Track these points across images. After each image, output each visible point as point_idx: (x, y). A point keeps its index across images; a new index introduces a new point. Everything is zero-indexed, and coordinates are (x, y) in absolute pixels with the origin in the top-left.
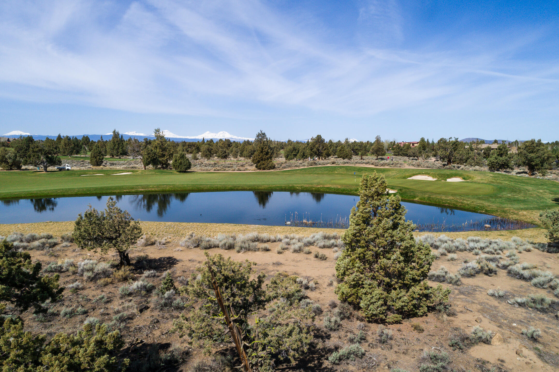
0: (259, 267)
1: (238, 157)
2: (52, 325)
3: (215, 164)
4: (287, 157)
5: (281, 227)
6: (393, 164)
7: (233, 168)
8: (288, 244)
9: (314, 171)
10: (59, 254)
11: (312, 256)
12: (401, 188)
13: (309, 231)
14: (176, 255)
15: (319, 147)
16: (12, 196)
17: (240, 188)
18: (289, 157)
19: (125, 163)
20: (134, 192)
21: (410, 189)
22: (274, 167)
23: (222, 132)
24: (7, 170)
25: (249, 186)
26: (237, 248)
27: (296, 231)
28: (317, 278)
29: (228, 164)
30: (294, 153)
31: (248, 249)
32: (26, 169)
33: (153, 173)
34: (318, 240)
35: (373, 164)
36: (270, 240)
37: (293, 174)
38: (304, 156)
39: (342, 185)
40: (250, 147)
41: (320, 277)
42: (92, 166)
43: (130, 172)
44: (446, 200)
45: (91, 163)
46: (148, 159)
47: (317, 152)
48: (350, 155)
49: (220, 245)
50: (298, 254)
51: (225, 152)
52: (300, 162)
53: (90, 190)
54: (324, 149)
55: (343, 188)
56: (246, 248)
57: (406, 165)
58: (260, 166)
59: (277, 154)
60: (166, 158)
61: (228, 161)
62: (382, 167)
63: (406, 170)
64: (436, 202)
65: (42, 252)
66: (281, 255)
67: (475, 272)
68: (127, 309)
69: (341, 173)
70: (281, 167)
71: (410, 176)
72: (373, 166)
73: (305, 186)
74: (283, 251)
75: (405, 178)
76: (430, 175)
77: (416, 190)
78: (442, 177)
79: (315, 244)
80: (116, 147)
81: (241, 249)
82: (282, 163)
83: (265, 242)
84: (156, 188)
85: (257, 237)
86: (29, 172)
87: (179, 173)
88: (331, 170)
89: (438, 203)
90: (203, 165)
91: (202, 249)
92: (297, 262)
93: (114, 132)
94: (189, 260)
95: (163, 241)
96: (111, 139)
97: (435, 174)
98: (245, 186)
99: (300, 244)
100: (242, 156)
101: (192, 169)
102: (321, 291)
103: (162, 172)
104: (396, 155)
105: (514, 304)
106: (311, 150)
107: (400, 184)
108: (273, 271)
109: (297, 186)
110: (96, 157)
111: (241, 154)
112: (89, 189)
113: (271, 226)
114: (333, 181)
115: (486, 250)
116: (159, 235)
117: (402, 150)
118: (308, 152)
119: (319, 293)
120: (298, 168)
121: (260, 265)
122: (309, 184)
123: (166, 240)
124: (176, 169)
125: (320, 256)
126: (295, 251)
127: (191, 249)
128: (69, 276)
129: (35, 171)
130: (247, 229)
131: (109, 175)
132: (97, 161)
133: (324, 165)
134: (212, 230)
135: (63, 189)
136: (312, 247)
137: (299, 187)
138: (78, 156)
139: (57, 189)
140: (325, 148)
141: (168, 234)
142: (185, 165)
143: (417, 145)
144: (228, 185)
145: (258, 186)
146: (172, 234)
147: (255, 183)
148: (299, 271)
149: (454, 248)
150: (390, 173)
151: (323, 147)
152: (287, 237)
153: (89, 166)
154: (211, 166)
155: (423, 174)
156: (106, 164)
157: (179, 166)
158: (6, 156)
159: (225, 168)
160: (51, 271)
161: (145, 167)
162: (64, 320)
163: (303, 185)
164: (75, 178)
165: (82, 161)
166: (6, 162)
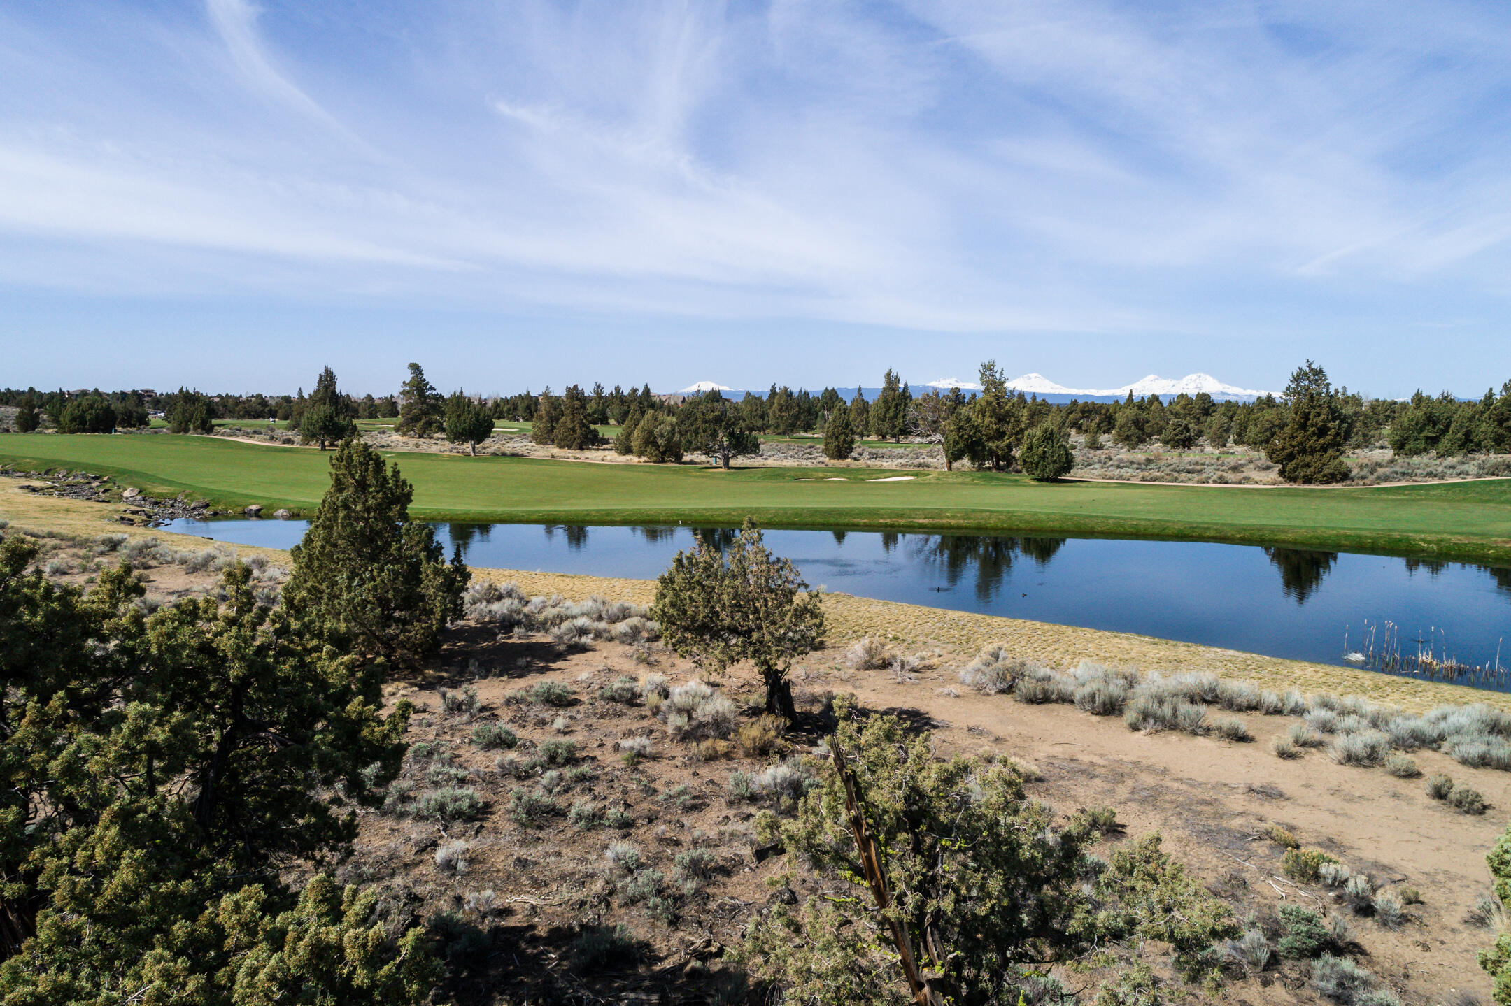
0: (1195, 791)
1: (1230, 443)
2: (539, 839)
3: (1149, 461)
4: (1400, 446)
5: (1318, 667)
7: (1204, 476)
8: (1328, 729)
9: (1504, 492)
10: (661, 659)
11: (1419, 791)
13: (1430, 694)
14: (935, 708)
16: (642, 518)
17: (1212, 533)
18: (1407, 447)
19: (906, 453)
20: (903, 526)
22: (1344, 476)
23: (1193, 376)
24: (655, 462)
25: (1243, 529)
26: (1130, 716)
27: (1377, 687)
28: (1422, 879)
29: (1191, 463)
30: (1426, 433)
31: (1171, 725)
32: (692, 462)
33: (967, 480)
34: (1458, 731)
36: (1258, 703)
37: (1413, 500)
38: (1468, 444)
40: (1269, 415)
41: (1441, 877)
42: (826, 459)
43: (911, 475)
45: (825, 451)
46: (958, 443)
49: (1077, 698)
50: (1361, 770)
51: (1187, 429)
52: (1451, 460)
56: (1160, 720)
58: (1295, 470)
59: (1365, 435)
60: (1006, 442)
61: (1191, 456)
65: (628, 648)
66: (1290, 764)
68: (730, 840)
70: (1372, 478)
73: (1455, 539)
74: (1301, 749)
79: (1446, 746)
80: (891, 414)
81: (1145, 719)
82: (1379, 465)
83: (1240, 709)
85: (1212, 690)
86: (696, 468)
87: (1036, 483)
90: (1111, 463)
91: (1020, 701)
92: (1350, 799)
93: (888, 377)
94: (970, 729)
95: (914, 661)
96: (879, 396)
98: (1227, 529)
99: (1373, 736)
100: (1243, 443)
101: (1075, 474)
102: (1427, 938)
103: (992, 479)
108: (1241, 814)
109: (1423, 540)
110: (837, 438)
111: (1239, 435)
112: (798, 513)
113: (1280, 660)
116: (913, 642)
118: (1485, 428)
119: (1418, 944)
120: (1436, 481)
121: (1200, 784)
122: (1473, 534)
123: (922, 659)
124: (1030, 472)
125: (1453, 795)
126: (1351, 759)
127: (988, 695)
128: (643, 718)
129: (708, 465)
130: (1190, 657)
131: (857, 481)
132: (838, 446)
134: (1072, 649)
135: (743, 509)
136: (1427, 754)
137: (1430, 542)
138: (809, 435)
139: (731, 509)
141: (939, 643)
142: (1055, 462)
144: (1174, 522)
146: (951, 645)
147: (1255, 522)
148: (1350, 833)
152: (1327, 705)
153: (821, 459)
154: (1135, 466)
156: (860, 454)
157: (1037, 464)
158: (656, 432)
159: (1176, 474)
160: (612, 699)
161: (950, 463)
162: (569, 834)
163: (1445, 536)
164: (782, 484)
165: (810, 447)
166: (655, 444)
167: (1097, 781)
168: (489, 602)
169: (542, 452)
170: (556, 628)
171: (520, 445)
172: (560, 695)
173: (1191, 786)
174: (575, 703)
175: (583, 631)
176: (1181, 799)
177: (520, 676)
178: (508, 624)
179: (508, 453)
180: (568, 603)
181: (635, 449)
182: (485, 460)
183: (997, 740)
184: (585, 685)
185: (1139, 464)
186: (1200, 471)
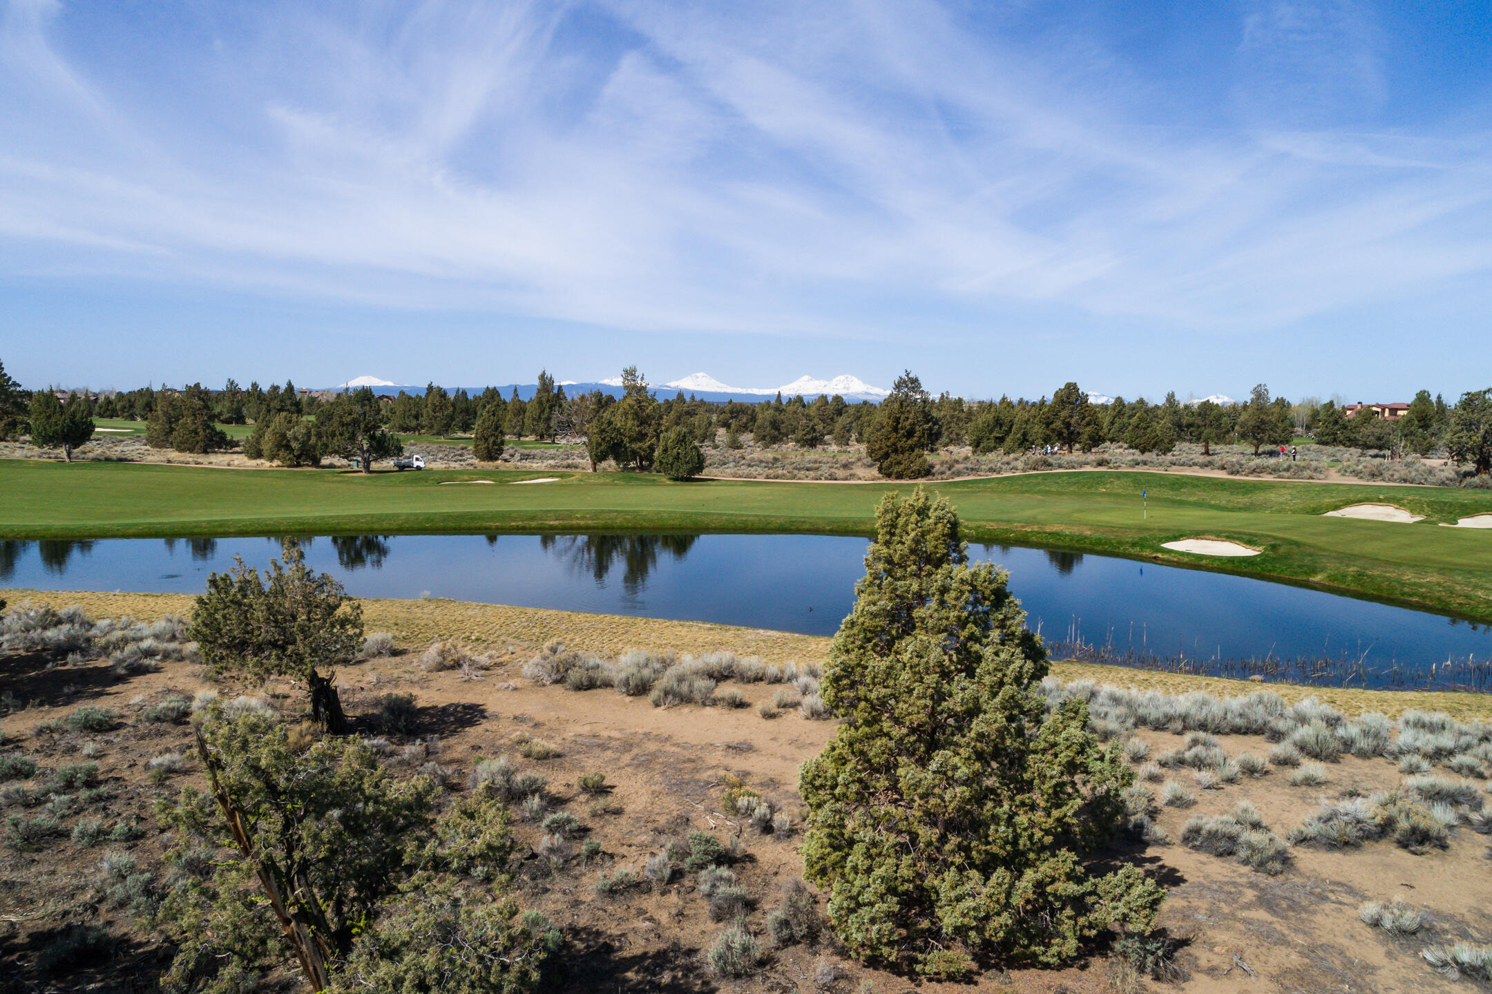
0: (686, 752)
1: (853, 442)
2: (34, 861)
3: (776, 460)
4: (976, 444)
6: (1288, 469)
7: (818, 473)
8: (805, 691)
9: (1038, 484)
12: (1278, 542)
14: (492, 702)
15: (1071, 417)
16: (260, 529)
17: (807, 526)
18: (982, 445)
19: (559, 453)
20: (534, 528)
21: (1305, 544)
22: (927, 472)
23: (842, 378)
24: (289, 466)
26: (655, 694)
29: (809, 462)
30: (995, 434)
31: (686, 699)
32: (331, 466)
35: (1223, 468)
36: (764, 674)
38: (1025, 443)
39: (1096, 526)
42: (476, 461)
43: (557, 477)
44: (1415, 584)
45: (476, 453)
46: (601, 445)
47: (1065, 431)
48: (1166, 441)
49: (616, 682)
50: (819, 722)
52: (1008, 458)
53: (432, 520)
54: (1084, 422)
55: (1098, 535)
56: (678, 696)
57: (1333, 472)
58: (890, 466)
60: (648, 444)
61: (814, 454)
62: (1251, 478)
63: (1327, 489)
64: (1380, 588)
65: (197, 667)
66: (771, 723)
67: (1361, 833)
69: (1115, 491)
70: (949, 473)
71: (1336, 508)
72: (1222, 475)
73: (989, 525)
74: (781, 710)
75: (1316, 511)
76: (1403, 505)
77: (1324, 550)
78: (1442, 511)
80: (545, 415)
81: (666, 696)
82: (957, 461)
83: (748, 681)
84: (591, 518)
86: (334, 472)
87: (672, 483)
88: (1086, 484)
89: (1385, 594)
90: (743, 462)
91: (570, 689)
92: (801, 746)
93: (542, 377)
94: (515, 718)
95: (483, 659)
96: (534, 395)
97: (1420, 502)
100: (860, 441)
101: (708, 473)
103: (634, 479)
104: (1326, 443)
105: (1445, 964)
106: (1048, 425)
107: (1279, 529)
108: (714, 767)
110: (486, 440)
111: (860, 434)
112: (429, 517)
114: (1076, 515)
115: (1458, 759)
117: (1345, 427)
118: (1037, 430)
120: (995, 476)
122: (1002, 521)
123: (491, 657)
124: (667, 472)
127: (544, 685)
129: (349, 469)
131: (502, 483)
132: (488, 448)
133: (1073, 467)
135: (372, 516)
137: (970, 529)
138: (465, 435)
140: (1087, 419)
142: (688, 463)
143: (1405, 412)
145: (855, 523)
146: (527, 643)
147: (846, 515)
149: (1334, 745)
150: (1272, 496)
151: (1083, 419)
152: (809, 671)
153: (471, 461)
154: (764, 464)
155: (1380, 500)
156: (512, 456)
157: (672, 465)
158: (289, 434)
159: (796, 472)
160: (158, 719)
161: (595, 464)
162: (69, 853)
163: (983, 523)
164: (423, 488)
165: (463, 449)
166: (288, 447)
167: (609, 753)
168: (45, 628)
169: (156, 456)
170: (118, 652)
171: (131, 448)
172: (100, 720)
173: (684, 748)
174: (120, 726)
175: (150, 653)
176: (672, 760)
177: (66, 704)
178: (62, 650)
179: (114, 457)
180: (140, 625)
181: (266, 453)
182: (82, 466)
183: (536, 725)
184: (136, 708)
185: (767, 463)
186: (817, 469)
